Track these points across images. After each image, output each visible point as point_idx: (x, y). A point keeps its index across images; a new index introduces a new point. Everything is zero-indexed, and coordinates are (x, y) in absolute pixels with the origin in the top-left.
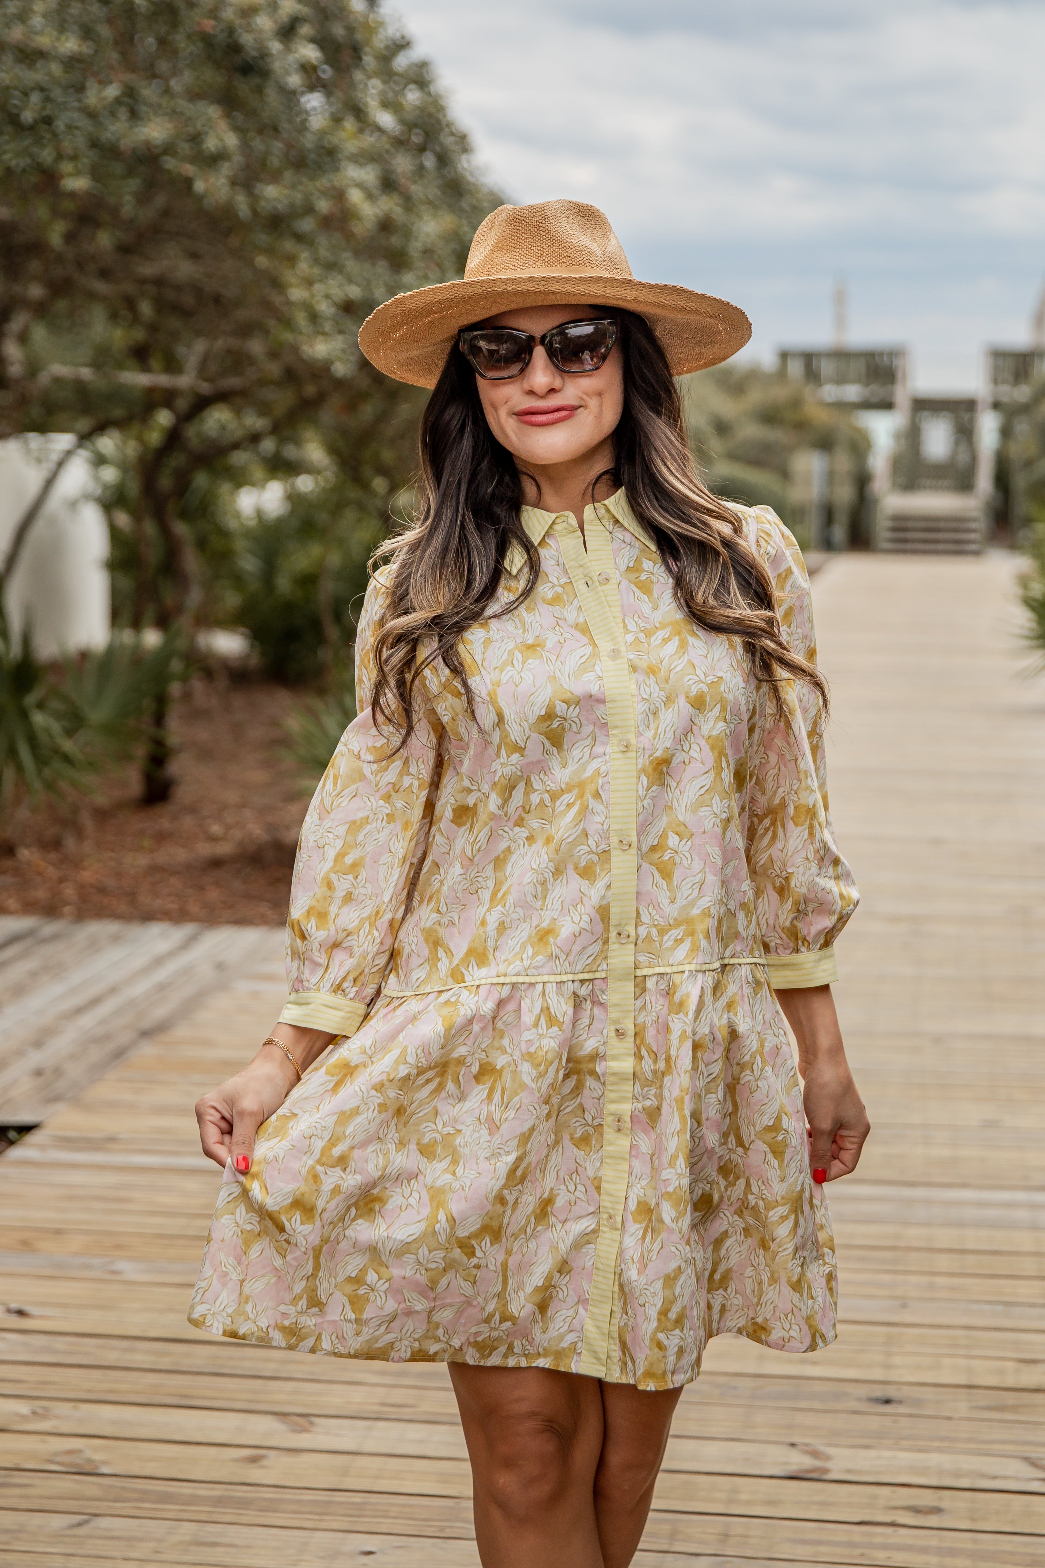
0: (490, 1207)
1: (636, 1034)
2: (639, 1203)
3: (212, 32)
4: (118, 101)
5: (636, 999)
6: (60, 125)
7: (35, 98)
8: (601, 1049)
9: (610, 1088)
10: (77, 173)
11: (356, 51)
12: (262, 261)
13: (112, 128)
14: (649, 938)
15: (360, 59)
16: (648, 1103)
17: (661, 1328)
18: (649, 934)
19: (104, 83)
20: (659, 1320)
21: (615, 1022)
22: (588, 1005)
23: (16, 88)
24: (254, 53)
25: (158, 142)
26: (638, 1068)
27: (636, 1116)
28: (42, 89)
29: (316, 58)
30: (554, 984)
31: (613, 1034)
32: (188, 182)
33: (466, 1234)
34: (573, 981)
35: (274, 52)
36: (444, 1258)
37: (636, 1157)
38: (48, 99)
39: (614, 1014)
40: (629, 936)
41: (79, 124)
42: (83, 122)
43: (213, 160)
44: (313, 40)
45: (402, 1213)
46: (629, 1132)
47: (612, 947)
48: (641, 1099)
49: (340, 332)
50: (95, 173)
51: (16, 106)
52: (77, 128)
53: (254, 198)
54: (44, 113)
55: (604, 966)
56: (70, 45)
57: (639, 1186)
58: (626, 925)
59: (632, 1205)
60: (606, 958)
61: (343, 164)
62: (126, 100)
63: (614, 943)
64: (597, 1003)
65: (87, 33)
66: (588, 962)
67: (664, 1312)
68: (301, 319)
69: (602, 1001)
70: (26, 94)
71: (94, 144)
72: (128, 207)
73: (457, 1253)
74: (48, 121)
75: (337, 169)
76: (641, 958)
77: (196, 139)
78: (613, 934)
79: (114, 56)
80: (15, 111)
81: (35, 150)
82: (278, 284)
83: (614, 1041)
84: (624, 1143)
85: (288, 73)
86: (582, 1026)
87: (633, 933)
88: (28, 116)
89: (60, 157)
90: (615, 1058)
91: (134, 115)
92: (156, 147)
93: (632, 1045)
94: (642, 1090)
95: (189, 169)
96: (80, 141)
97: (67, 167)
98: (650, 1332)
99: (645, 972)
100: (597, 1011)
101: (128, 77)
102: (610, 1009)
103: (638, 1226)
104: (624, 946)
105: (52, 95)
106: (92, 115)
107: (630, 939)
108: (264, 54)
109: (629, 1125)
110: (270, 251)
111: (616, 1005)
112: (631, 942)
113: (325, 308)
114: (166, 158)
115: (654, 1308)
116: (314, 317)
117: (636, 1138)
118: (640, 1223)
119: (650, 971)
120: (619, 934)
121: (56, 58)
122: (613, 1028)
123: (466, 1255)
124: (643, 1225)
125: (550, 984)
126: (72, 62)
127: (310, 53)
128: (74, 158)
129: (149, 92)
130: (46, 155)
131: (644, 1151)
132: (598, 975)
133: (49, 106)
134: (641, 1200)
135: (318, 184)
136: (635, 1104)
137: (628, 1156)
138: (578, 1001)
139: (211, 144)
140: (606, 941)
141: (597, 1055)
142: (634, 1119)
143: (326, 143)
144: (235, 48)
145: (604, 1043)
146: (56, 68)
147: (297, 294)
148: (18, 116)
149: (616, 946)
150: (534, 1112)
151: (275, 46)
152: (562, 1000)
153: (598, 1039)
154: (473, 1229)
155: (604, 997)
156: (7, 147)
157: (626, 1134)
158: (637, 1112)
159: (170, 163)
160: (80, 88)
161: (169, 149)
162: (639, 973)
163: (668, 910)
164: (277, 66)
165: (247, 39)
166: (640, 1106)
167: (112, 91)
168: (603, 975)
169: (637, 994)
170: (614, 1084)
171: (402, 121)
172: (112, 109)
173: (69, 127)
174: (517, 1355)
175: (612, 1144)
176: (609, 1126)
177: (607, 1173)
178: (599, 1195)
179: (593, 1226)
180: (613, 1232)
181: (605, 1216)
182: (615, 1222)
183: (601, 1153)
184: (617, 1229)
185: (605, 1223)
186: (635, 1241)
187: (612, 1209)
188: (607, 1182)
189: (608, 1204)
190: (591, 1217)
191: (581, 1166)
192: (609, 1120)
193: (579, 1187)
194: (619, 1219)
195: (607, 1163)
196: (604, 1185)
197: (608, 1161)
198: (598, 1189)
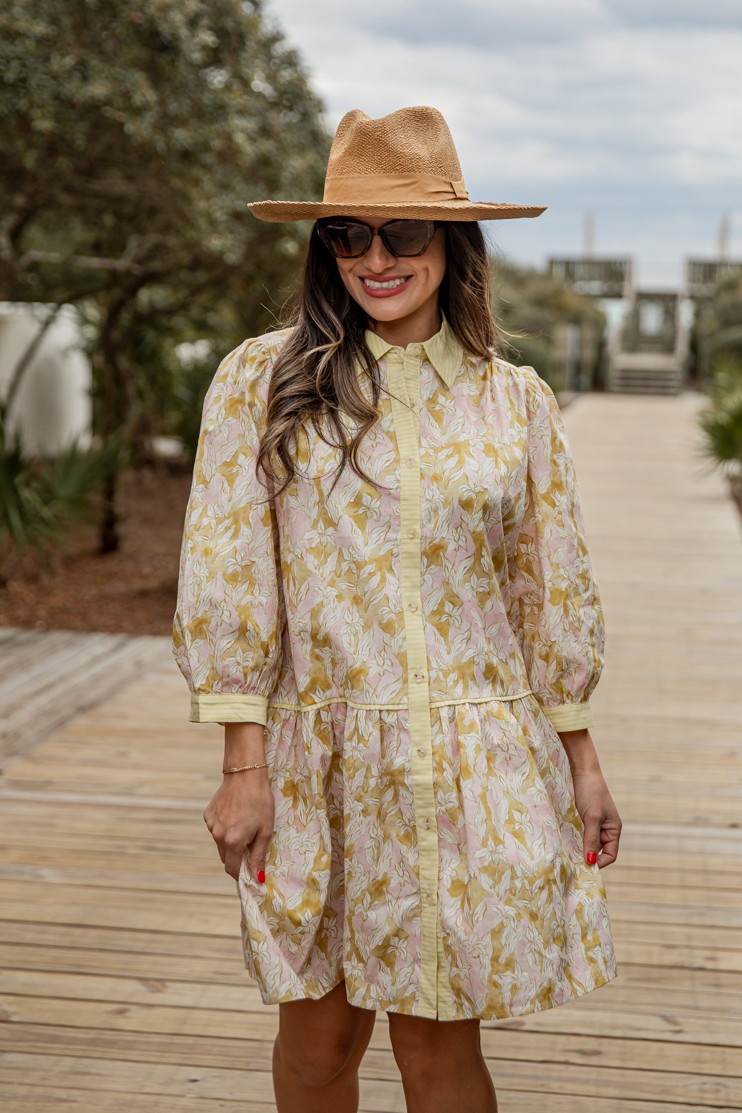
1: (434, 753)
2: (453, 882)
3: (139, 21)
4: (73, 69)
5: (432, 726)
6: (32, 84)
7: (15, 64)
8: (408, 765)
9: (417, 796)
10: (44, 117)
11: (242, 38)
13: (68, 86)
14: (437, 679)
15: (244, 43)
16: (449, 806)
17: (495, 971)
18: (437, 676)
19: (63, 54)
20: (492, 965)
21: (417, 744)
22: (396, 731)
24: (169, 38)
25: (101, 97)
26: (440, 778)
27: (441, 817)
28: (20, 59)
29: (213, 42)
30: (365, 712)
31: (416, 753)
32: (121, 125)
34: (381, 711)
35: (183, 37)
37: (444, 848)
38: (24, 65)
39: (416, 738)
40: (423, 678)
41: (46, 83)
42: (49, 82)
43: (138, 112)
44: (211, 29)
46: (436, 830)
47: (410, 685)
48: (442, 803)
49: (231, 232)
50: (57, 118)
52: (43, 86)
53: (168, 138)
54: (21, 75)
55: (406, 701)
56: (40, 28)
57: (449, 869)
58: (420, 669)
59: (447, 883)
60: (406, 694)
61: (229, 115)
62: (78, 67)
63: (412, 682)
64: (401, 728)
65: (53, 21)
66: (392, 697)
67: (495, 959)
68: (202, 223)
69: (406, 728)
71: (56, 97)
72: (80, 142)
74: (24, 80)
75: (226, 119)
76: (434, 695)
77: (126, 95)
78: (411, 676)
79: (71, 37)
81: (14, 100)
82: (188, 199)
83: (417, 759)
84: (434, 838)
85: (193, 52)
86: (392, 748)
87: (426, 675)
88: (10, 77)
89: (32, 106)
90: (419, 772)
91: (85, 79)
92: (99, 100)
93: (431, 762)
94: (443, 796)
95: (121, 116)
96: (46, 95)
97: (37, 113)
98: (486, 975)
99: (438, 705)
100: (402, 735)
101: (81, 51)
102: (412, 734)
103: (455, 899)
104: (421, 685)
105: (27, 63)
106: (55, 76)
107: (425, 680)
108: (176, 38)
109: (435, 824)
110: (182, 175)
111: (416, 731)
112: (426, 682)
113: (219, 215)
114: (106, 109)
115: (487, 957)
116: (212, 222)
117: (443, 833)
118: (457, 896)
119: (442, 704)
120: (416, 676)
121: (30, 38)
122: (416, 749)
124: (460, 898)
125: (361, 711)
126: (41, 41)
127: (209, 38)
128: (42, 106)
129: (94, 62)
130: (22, 104)
131: (451, 843)
132: (401, 707)
133: (24, 69)
134: (455, 879)
135: (213, 129)
136: (439, 808)
137: (437, 848)
138: (386, 727)
139: (138, 99)
140: (406, 681)
141: (405, 770)
142: (440, 819)
144: (155, 33)
145: (409, 760)
146: (30, 44)
147: (201, 205)
149: (414, 685)
151: (184, 32)
152: (370, 724)
153: (405, 757)
155: (407, 725)
157: (434, 832)
158: (441, 813)
159: (108, 112)
160: (46, 58)
161: (107, 102)
162: (434, 705)
163: (447, 659)
164: (185, 47)
165: (164, 29)
166: (442, 809)
167: (69, 61)
168: (405, 707)
169: (433, 722)
170: (419, 793)
171: (276, 89)
172: (70, 73)
173: (38, 85)
174: (372, 1000)
175: (423, 840)
176: (420, 826)
177: (424, 862)
178: (419, 879)
179: (417, 903)
180: (432, 907)
181: (424, 895)
182: (433, 900)
183: (417, 847)
184: (434, 905)
185: (425, 900)
186: (455, 910)
187: (429, 889)
188: (424, 869)
189: (426, 887)
190: (415, 895)
191: (405, 857)
192: (420, 821)
193: (405, 872)
194: (435, 897)
195: (422, 855)
196: (422, 872)
197: (423, 853)
198: (418, 874)
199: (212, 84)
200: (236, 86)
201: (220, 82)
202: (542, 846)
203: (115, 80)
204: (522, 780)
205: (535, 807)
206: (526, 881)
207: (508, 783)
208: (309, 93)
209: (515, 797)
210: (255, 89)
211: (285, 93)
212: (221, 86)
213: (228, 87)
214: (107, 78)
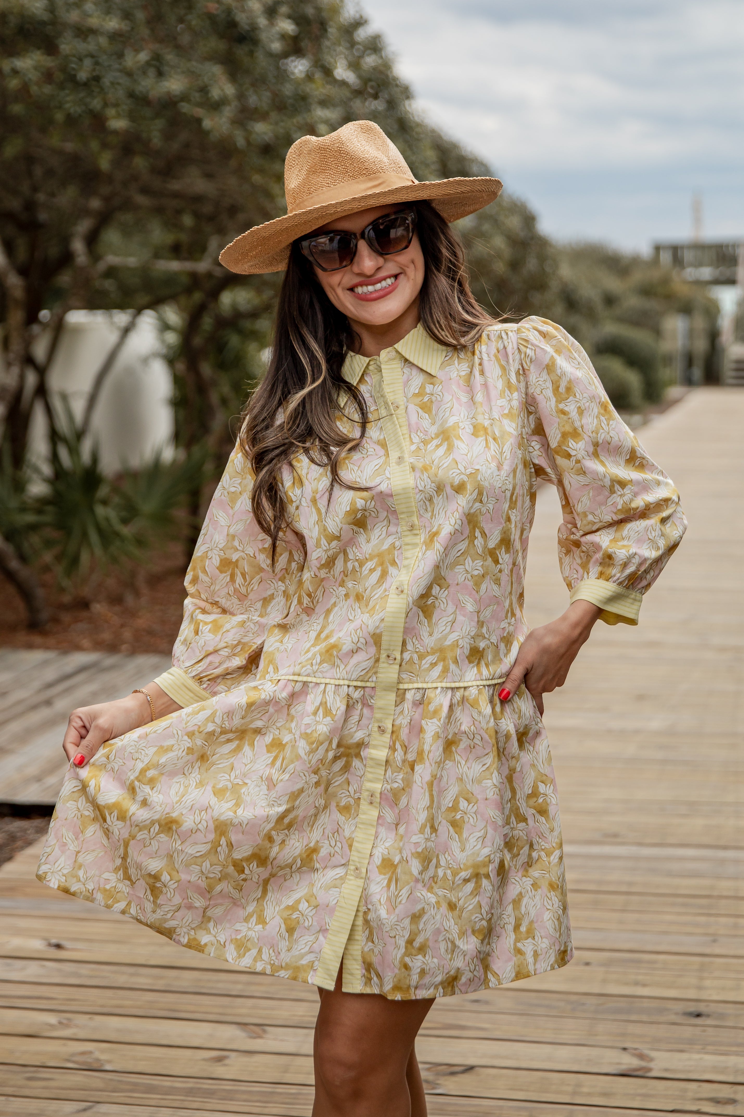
0: (260, 842)
1: (393, 732)
2: (383, 860)
3: (215, 12)
4: (148, 64)
5: (396, 706)
6: (106, 81)
7: (88, 63)
8: (366, 739)
9: (369, 770)
10: (118, 116)
11: (323, 25)
12: (257, 178)
13: (143, 83)
14: (411, 661)
15: (326, 31)
16: (395, 785)
17: (407, 953)
18: (411, 658)
19: (137, 51)
20: (406, 947)
21: (379, 721)
22: (359, 706)
23: (74, 56)
24: (247, 27)
25: (177, 93)
26: (392, 757)
27: (385, 794)
28: (92, 56)
29: (292, 30)
30: (333, 686)
31: (376, 729)
32: (199, 121)
33: (239, 857)
34: (349, 686)
35: (261, 26)
36: (221, 872)
37: (382, 825)
38: (97, 63)
39: (378, 715)
40: (395, 659)
41: (120, 81)
42: (124, 80)
43: (216, 106)
44: (289, 17)
45: (193, 835)
46: (378, 805)
47: (381, 665)
48: (390, 781)
50: (132, 116)
51: (73, 69)
52: (118, 84)
53: (248, 133)
54: (94, 74)
55: (374, 679)
56: (113, 24)
57: (383, 847)
58: (393, 650)
59: (377, 860)
60: (376, 673)
61: (313, 107)
62: (154, 62)
63: (383, 662)
64: (365, 704)
65: (127, 15)
66: (362, 673)
67: (410, 942)
69: (370, 704)
70: (81, 60)
71: (131, 95)
72: (156, 140)
73: (231, 869)
74: (97, 79)
75: (309, 111)
76: (404, 676)
77: (204, 90)
78: (383, 656)
79: (145, 32)
80: (73, 73)
81: (88, 100)
83: (376, 734)
84: (375, 813)
85: (272, 41)
86: (353, 721)
87: (398, 657)
88: (83, 75)
89: (106, 105)
90: (375, 747)
91: (160, 74)
92: (175, 96)
93: (388, 740)
94: (392, 774)
95: (199, 112)
96: (121, 93)
97: (111, 112)
98: (399, 957)
99: (406, 686)
100: (365, 711)
101: (156, 46)
102: (376, 711)
103: (383, 877)
104: (391, 666)
105: (100, 60)
106: (129, 74)
107: (396, 661)
108: (254, 28)
109: (378, 800)
110: (261, 171)
111: (380, 708)
112: (397, 664)
114: (183, 104)
115: (402, 939)
117: (383, 811)
118: (385, 874)
119: (411, 686)
120: (388, 656)
121: (102, 34)
122: (376, 725)
123: (238, 872)
124: (388, 876)
125: (330, 686)
126: (115, 37)
127: (288, 26)
128: (116, 105)
129: (170, 57)
130: (96, 104)
131: (390, 822)
132: (368, 684)
133: (98, 68)
134: (386, 857)
135: (295, 121)
136: (386, 785)
137: (375, 823)
138: (351, 702)
139: (215, 93)
140: (377, 660)
141: (363, 743)
142: (383, 796)
143: (300, 92)
144: (232, 24)
145: (369, 735)
146: (103, 41)
148: (75, 76)
149: (385, 665)
150: (304, 778)
151: (262, 21)
152: (338, 699)
153: (365, 732)
154: (246, 855)
155: (372, 701)
156: (68, 99)
157: (376, 807)
158: (386, 791)
159: (185, 108)
160: (120, 55)
161: (184, 97)
162: (401, 686)
163: (427, 641)
164: (263, 36)
165: (241, 18)
166: (389, 787)
167: (143, 56)
168: (373, 685)
169: (398, 702)
170: (372, 767)
171: (359, 77)
172: (144, 69)
173: (112, 83)
174: (263, 962)
175: (365, 813)
176: (364, 800)
177: (359, 835)
178: (351, 851)
179: (342, 874)
180: (358, 880)
181: (352, 868)
182: (361, 873)
183: (357, 820)
184: (362, 878)
185: (352, 873)
186: (381, 888)
187: (359, 862)
188: (358, 842)
189: (356, 859)
190: (342, 867)
191: (341, 828)
192: (365, 795)
193: (338, 843)
194: (364, 871)
195: (360, 828)
196: (355, 844)
197: (360, 826)
198: (350, 846)
199: (293, 73)
200: (318, 76)
201: (301, 72)
202: (481, 839)
203: (191, 73)
204: (481, 771)
205: (486, 799)
206: (449, 872)
207: (464, 770)
208: (395, 79)
209: (468, 786)
210: (338, 77)
211: (370, 80)
212: (303, 75)
213: (309, 77)
214: (183, 72)
